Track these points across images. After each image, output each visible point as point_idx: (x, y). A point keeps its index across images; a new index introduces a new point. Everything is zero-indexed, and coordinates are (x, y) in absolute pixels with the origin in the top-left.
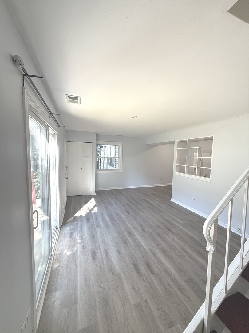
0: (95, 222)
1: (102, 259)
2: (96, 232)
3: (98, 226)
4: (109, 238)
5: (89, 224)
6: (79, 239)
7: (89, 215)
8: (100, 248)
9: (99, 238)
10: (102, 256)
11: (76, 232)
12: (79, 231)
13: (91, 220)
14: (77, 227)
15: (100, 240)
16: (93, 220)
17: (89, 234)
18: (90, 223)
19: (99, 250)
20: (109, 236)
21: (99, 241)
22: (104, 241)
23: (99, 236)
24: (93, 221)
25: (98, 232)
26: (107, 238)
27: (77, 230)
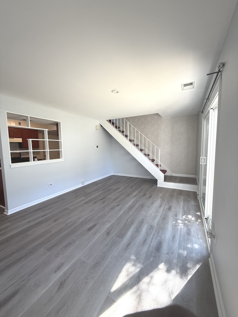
0: (151, 236)
1: (165, 205)
2: (159, 222)
3: (151, 227)
4: (151, 212)
5: (161, 237)
6: (180, 224)
7: (152, 259)
8: (163, 209)
9: (160, 215)
10: (165, 206)
11: (182, 234)
12: (179, 232)
13: (154, 243)
14: (179, 241)
15: (159, 214)
16: (151, 241)
17: (167, 223)
18: (159, 238)
19: (165, 209)
20: (150, 213)
21: (161, 213)
22: (157, 211)
23: (158, 217)
24: (152, 238)
25: (156, 221)
26: (152, 212)
27: (180, 236)
